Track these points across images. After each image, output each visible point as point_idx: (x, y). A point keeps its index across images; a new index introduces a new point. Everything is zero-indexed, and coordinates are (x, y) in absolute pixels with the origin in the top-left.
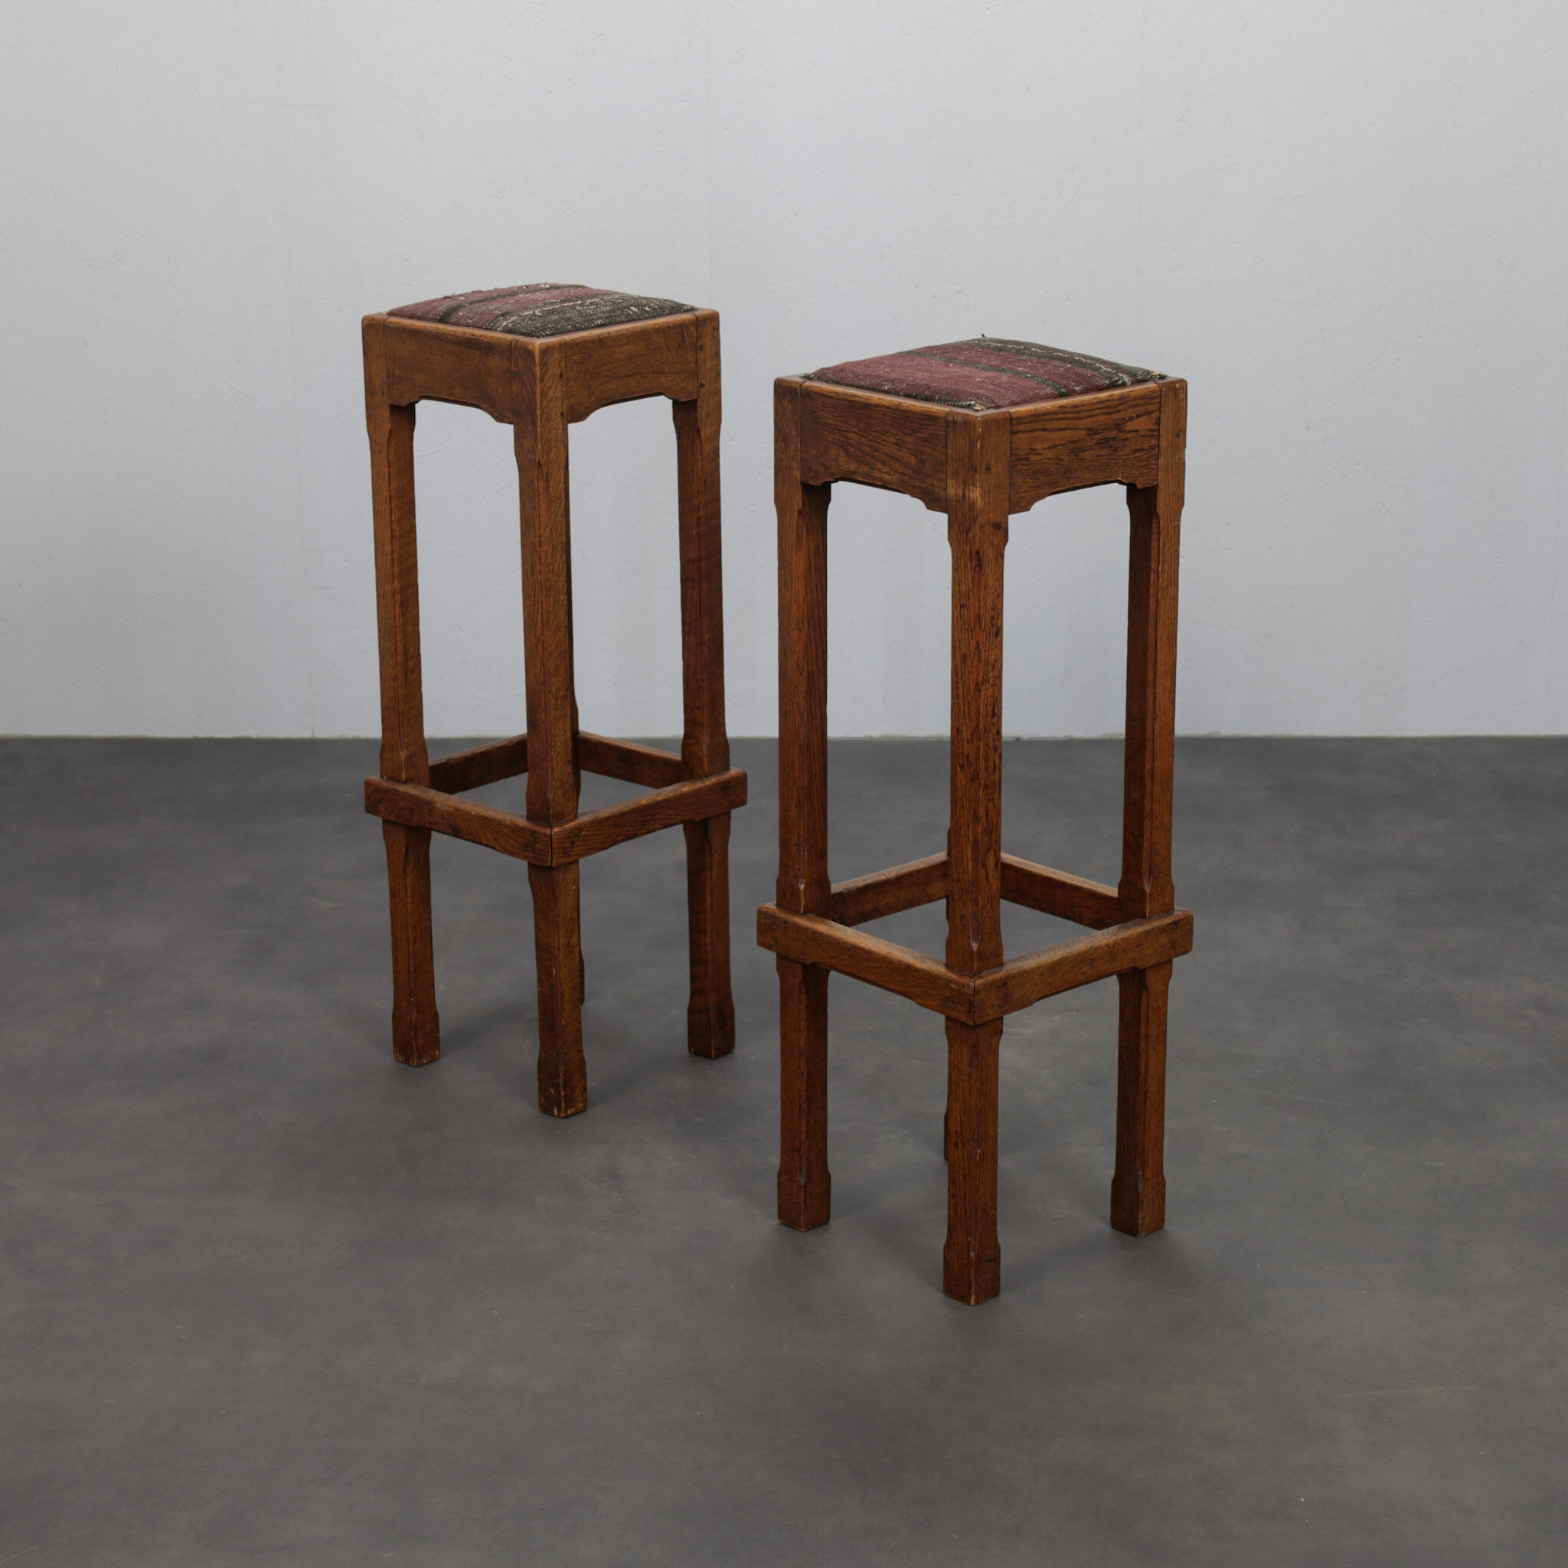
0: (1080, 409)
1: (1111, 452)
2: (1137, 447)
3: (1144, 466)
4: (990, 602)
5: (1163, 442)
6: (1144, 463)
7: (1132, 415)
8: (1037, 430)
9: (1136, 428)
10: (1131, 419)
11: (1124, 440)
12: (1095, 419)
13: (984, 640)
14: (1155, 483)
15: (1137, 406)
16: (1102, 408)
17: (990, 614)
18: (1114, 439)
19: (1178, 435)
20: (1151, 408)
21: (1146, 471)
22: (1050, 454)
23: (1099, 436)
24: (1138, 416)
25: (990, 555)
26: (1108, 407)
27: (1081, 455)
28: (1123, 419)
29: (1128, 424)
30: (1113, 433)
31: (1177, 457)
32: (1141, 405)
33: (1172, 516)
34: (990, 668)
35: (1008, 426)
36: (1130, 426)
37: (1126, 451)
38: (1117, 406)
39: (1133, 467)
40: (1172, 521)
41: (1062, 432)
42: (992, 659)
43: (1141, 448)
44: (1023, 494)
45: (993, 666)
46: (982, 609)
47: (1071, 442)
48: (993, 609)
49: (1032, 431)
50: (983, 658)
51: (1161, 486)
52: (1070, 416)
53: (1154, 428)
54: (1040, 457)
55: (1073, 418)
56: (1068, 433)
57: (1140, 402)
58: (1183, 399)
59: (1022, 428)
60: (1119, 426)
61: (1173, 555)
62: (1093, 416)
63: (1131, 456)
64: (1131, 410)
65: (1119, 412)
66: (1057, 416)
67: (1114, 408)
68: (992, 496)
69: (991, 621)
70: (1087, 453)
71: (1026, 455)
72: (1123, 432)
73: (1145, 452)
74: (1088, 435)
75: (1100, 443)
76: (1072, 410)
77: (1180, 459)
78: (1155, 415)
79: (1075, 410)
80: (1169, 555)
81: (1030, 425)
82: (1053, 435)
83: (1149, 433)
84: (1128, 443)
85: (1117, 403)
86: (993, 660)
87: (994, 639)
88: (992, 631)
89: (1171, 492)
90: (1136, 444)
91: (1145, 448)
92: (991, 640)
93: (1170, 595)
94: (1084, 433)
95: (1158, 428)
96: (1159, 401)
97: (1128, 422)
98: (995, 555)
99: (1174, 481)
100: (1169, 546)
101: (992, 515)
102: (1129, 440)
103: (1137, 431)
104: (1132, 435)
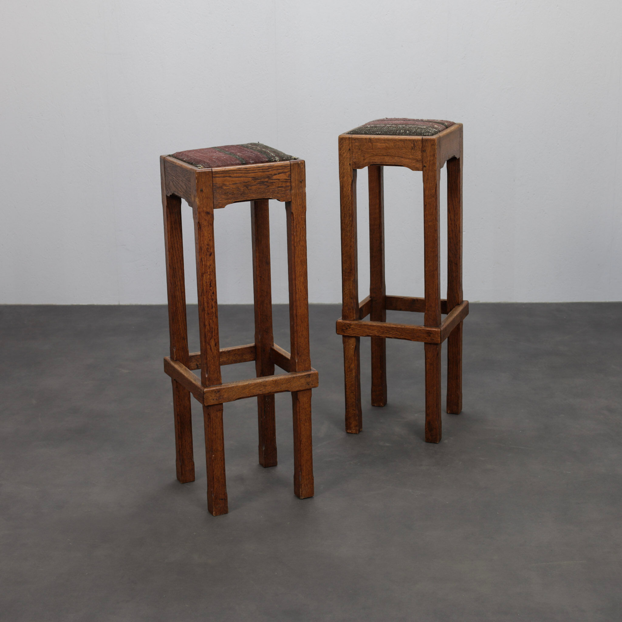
0: (248, 169)
1: (266, 187)
2: (279, 186)
3: (284, 193)
4: (206, 242)
5: (293, 184)
6: (283, 192)
7: (276, 173)
8: (226, 177)
9: (278, 178)
10: (275, 174)
11: (272, 182)
12: (257, 173)
13: (204, 257)
14: (290, 200)
15: (278, 169)
16: (260, 170)
17: (206, 247)
18: (267, 182)
19: (301, 182)
20: (286, 170)
21: (284, 195)
22: (234, 186)
23: (259, 180)
24: (279, 173)
25: (205, 224)
26: (262, 169)
27: (250, 188)
28: (271, 174)
30: (267, 180)
31: (301, 191)
32: (280, 169)
33: (300, 214)
34: (207, 268)
35: (211, 175)
36: (275, 177)
37: (274, 187)
38: (267, 169)
39: (278, 193)
41: (240, 178)
42: (208, 264)
43: (281, 186)
44: (221, 201)
47: (244, 182)
48: (208, 245)
49: (224, 177)
50: (203, 264)
51: (293, 201)
52: (243, 172)
53: (288, 178)
54: (228, 187)
55: (245, 173)
56: (242, 179)
58: (303, 168)
59: (217, 175)
60: (269, 177)
61: (301, 229)
62: (255, 173)
63: (276, 189)
64: (275, 171)
65: (268, 171)
66: (236, 172)
67: (265, 170)
68: (204, 201)
69: (207, 250)
70: (253, 187)
71: (221, 186)
72: (271, 179)
73: (284, 188)
74: (253, 180)
76: (244, 170)
77: (302, 191)
78: (289, 173)
79: (245, 170)
80: (300, 229)
81: (222, 175)
82: (234, 179)
83: (285, 180)
84: (274, 184)
85: (267, 168)
86: (209, 265)
87: (209, 257)
88: (208, 254)
89: (299, 204)
90: (278, 184)
91: (284, 186)
92: (208, 257)
93: (300, 245)
94: (250, 179)
95: (290, 179)
96: (290, 168)
97: (274, 175)
98: (208, 224)
99: (300, 200)
100: (299, 225)
101: (205, 209)
102: (275, 182)
103: (279, 179)
104: (276, 181)
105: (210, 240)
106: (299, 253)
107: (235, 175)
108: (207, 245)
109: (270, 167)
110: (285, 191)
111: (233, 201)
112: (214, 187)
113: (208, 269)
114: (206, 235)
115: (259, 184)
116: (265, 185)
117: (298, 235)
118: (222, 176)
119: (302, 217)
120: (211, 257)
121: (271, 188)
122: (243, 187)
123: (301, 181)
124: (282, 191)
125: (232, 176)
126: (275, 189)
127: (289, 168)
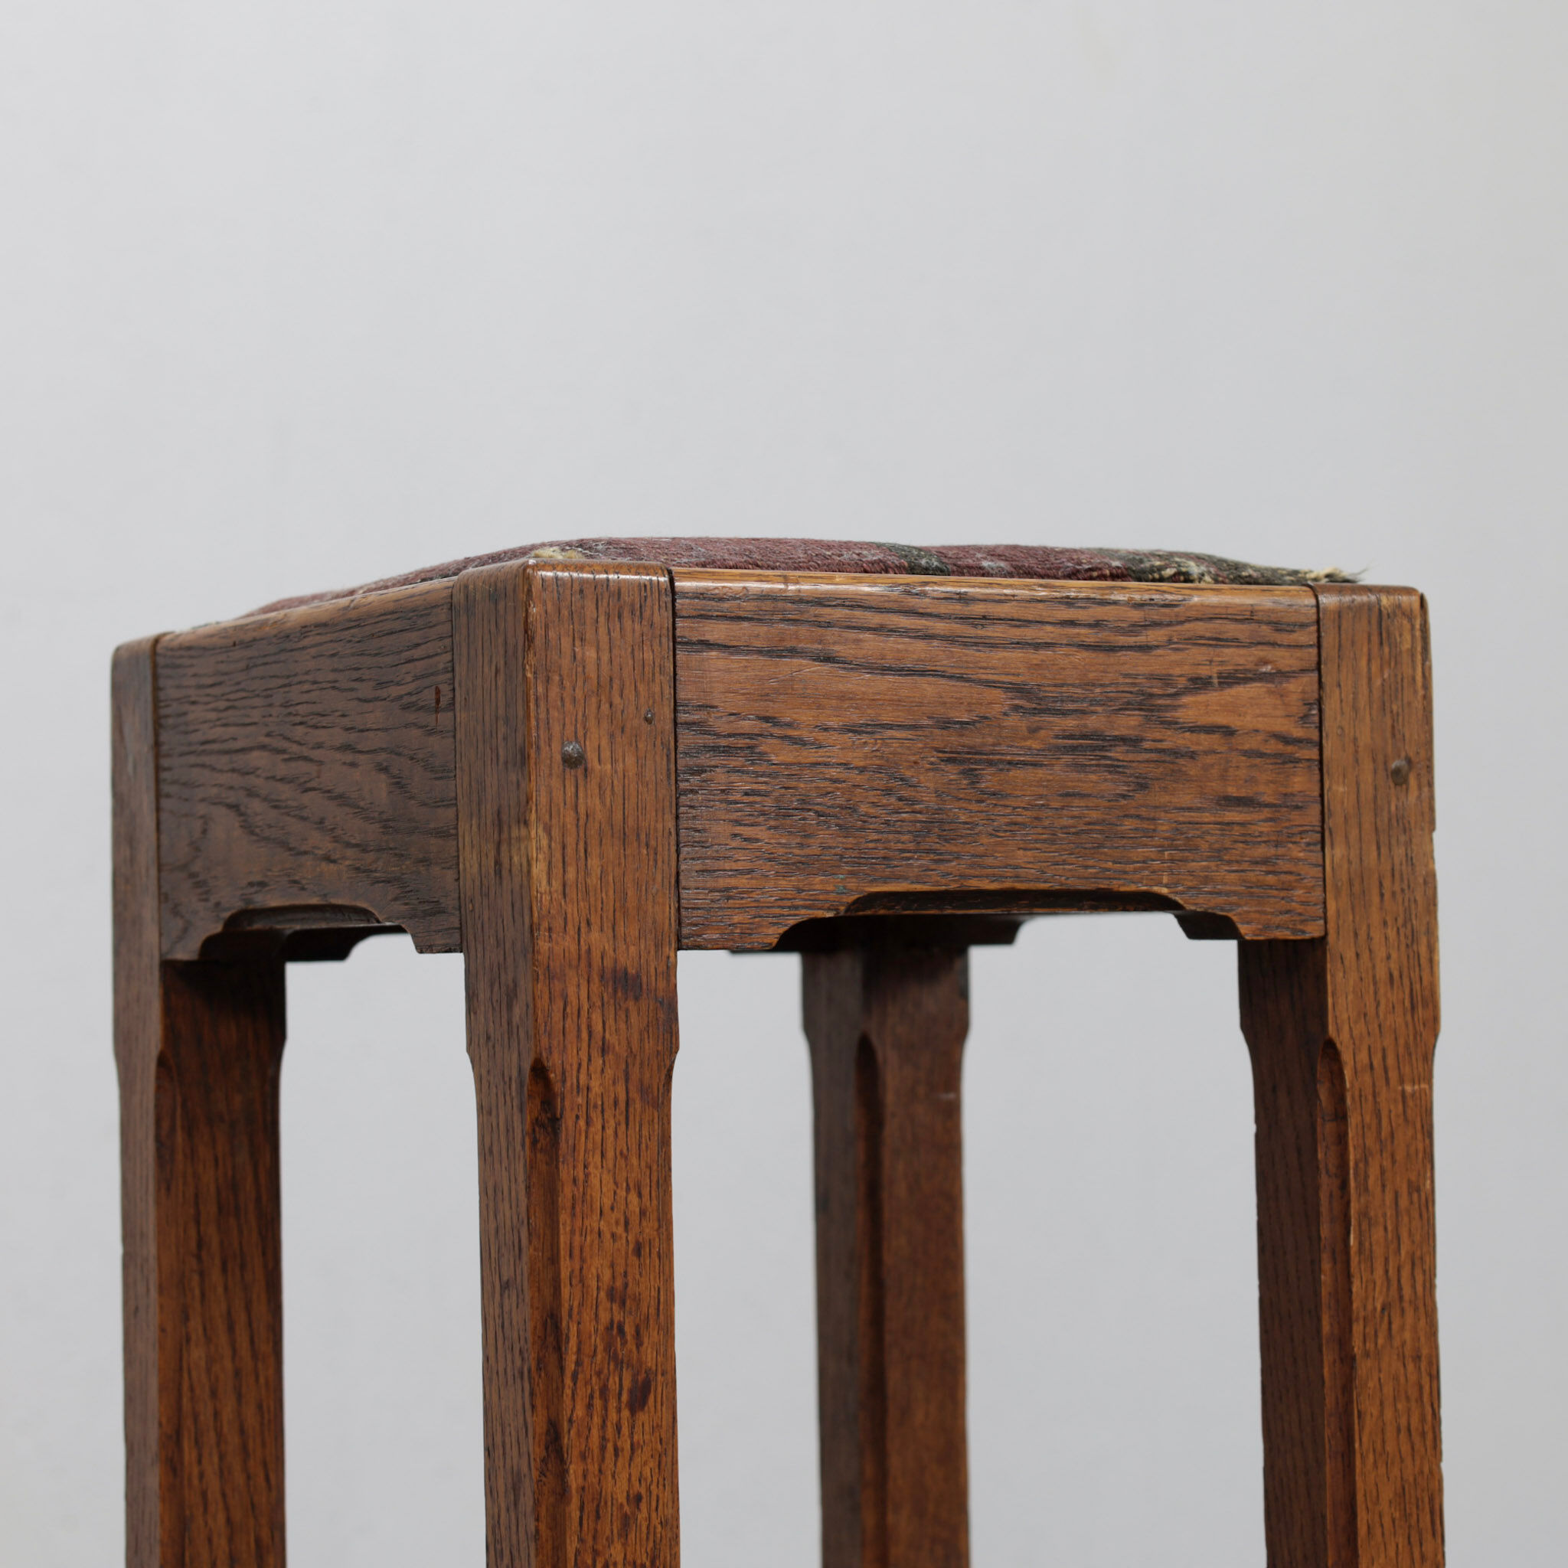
0: (978, 609)
1: (1123, 789)
2: (1232, 791)
3: (1265, 861)
4: (598, 1269)
5: (1338, 790)
6: (1261, 851)
7: (1204, 671)
8: (793, 652)
9: (1221, 720)
10: (1199, 684)
11: (1176, 753)
12: (1045, 654)
13: (580, 1412)
14: (1313, 930)
15: (1218, 641)
16: (1072, 623)
17: (604, 1317)
18: (1132, 742)
19: (1399, 778)
20: (1286, 659)
21: (1271, 879)
22: (860, 751)
23: (1070, 723)
24: (1229, 679)
25: (595, 1085)
26: (1097, 625)
27: (989, 779)
28: (1166, 680)
29: (1186, 699)
30: (1128, 723)
31: (1399, 852)
32: (1235, 642)
33: (1391, 1061)
34: (610, 1525)
35: (662, 618)
36: (1194, 708)
37: (1186, 797)
38: (1135, 628)
39: (1218, 854)
40: (1393, 1075)
41: (909, 680)
42: (618, 1490)
43: (1243, 793)
44: (743, 882)
45: (626, 1522)
46: (565, 1291)
47: (945, 724)
48: (618, 1296)
49: (774, 652)
50: (574, 1480)
51: (1340, 946)
52: (940, 627)
53: (1298, 732)
54: (810, 755)
55: (950, 639)
56: (928, 688)
57: (1231, 629)
58: (1412, 653)
59: (716, 631)
60: (1145, 704)
61: (1404, 1202)
62: (1037, 646)
63: (1207, 817)
64: (1197, 654)
65: (1145, 648)
66: (875, 619)
67: (1119, 630)
68: (594, 863)
69: (609, 1347)
70: (1016, 773)
71: (750, 736)
72: (1171, 724)
73: (1266, 813)
74: (1016, 708)
75: (1074, 749)
76: (944, 608)
77: (1410, 860)
78: (1301, 687)
79: (957, 608)
80: (1389, 1197)
81: (762, 629)
82: (859, 683)
83: (1273, 747)
84: (1192, 769)
85: (1136, 615)
86: (622, 1498)
87: (626, 1413)
88: (613, 1384)
89: (1381, 973)
90: (1223, 777)
91: (1266, 799)
92: (613, 1416)
93: (1397, 1342)
94: (999, 701)
95: (1314, 735)
96: (1313, 640)
97: (1186, 691)
98: (621, 1090)
99: (1391, 933)
100: (1387, 1163)
101: (597, 939)
102: (1192, 755)
103: (1228, 732)
104: (1205, 741)
105: (638, 1251)
106: (1389, 1414)
107: (871, 645)
108: (611, 1295)
109: (1155, 615)
110: (1277, 844)
111: (852, 884)
112: (687, 738)
113: (610, 1541)
114: (607, 1202)
115: (1067, 758)
116: (1114, 768)
117: (1379, 1252)
118: (758, 644)
119: (1408, 1088)
120: (642, 1417)
121: (1165, 799)
122: (934, 769)
123: (1397, 772)
124: (1247, 840)
125: (839, 649)
126: (1194, 816)
127: (1307, 637)
